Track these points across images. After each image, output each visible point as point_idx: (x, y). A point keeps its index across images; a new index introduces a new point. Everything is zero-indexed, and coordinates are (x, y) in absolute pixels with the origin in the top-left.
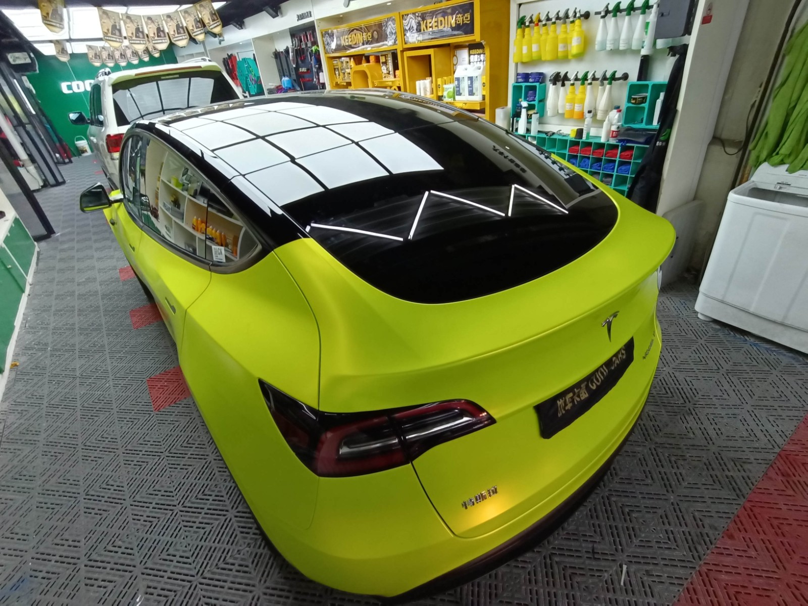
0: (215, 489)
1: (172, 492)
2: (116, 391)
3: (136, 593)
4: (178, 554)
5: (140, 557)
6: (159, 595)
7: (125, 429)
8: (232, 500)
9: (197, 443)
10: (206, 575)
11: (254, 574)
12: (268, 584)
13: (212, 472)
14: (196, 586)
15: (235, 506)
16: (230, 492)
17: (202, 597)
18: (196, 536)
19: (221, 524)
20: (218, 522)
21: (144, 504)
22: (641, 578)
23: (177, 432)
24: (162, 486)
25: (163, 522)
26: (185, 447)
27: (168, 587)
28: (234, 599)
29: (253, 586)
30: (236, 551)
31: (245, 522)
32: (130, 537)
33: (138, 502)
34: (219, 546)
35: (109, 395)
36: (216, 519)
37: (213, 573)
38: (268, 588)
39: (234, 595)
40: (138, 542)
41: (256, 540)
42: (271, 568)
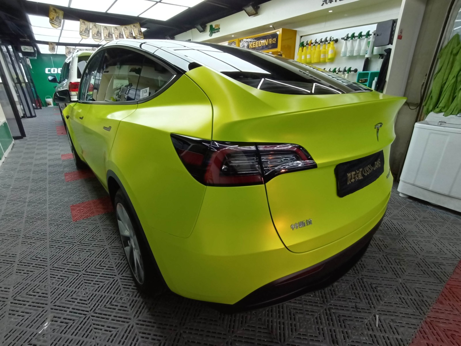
0: (108, 263)
1: (79, 264)
2: (50, 210)
3: (45, 321)
4: (79, 298)
5: (52, 299)
6: (61, 322)
7: (53, 229)
8: (119, 269)
9: (98, 239)
10: (97, 311)
11: (130, 312)
12: (140, 318)
13: (107, 254)
14: (89, 317)
15: (121, 273)
16: (118, 265)
17: (92, 324)
18: (92, 288)
19: (111, 283)
20: (108, 282)
21: (59, 269)
22: (389, 323)
23: (87, 233)
24: (73, 260)
25: (71, 279)
26: (90, 240)
27: (69, 317)
28: (115, 326)
29: (130, 319)
30: (119, 298)
31: (127, 282)
32: (46, 287)
33: (56, 268)
34: (107, 295)
35: (45, 212)
36: (107, 280)
37: (101, 310)
38: (140, 320)
39: (115, 324)
40: (52, 290)
41: (133, 292)
42: (143, 309)
